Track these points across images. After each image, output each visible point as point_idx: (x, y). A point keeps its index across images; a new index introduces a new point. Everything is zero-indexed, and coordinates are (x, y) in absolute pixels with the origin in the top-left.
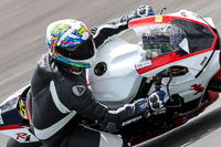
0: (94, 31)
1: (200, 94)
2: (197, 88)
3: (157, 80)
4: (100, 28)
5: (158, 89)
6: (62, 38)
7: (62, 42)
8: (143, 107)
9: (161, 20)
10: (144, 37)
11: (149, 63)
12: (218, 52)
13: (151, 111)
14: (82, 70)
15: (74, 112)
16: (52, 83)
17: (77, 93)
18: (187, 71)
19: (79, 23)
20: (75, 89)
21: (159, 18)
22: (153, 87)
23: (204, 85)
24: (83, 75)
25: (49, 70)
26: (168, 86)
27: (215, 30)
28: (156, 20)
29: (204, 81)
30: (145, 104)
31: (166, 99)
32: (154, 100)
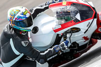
0: (31, 11)
2: (85, 38)
3: (64, 35)
4: (34, 9)
5: (65, 40)
7: (16, 19)
8: (57, 49)
10: (57, 13)
11: (60, 27)
12: (96, 20)
15: (23, 54)
16: (11, 40)
17: (24, 45)
18: (80, 30)
21: (64, 3)
22: (62, 39)
23: (89, 37)
24: (27, 35)
25: (9, 33)
26: (70, 38)
27: (94, 8)
28: (63, 4)
29: (89, 35)
30: (58, 48)
31: (69, 44)
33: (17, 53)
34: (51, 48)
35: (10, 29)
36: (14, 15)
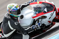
1: (50, 23)
2: (49, 22)
3: (38, 20)
4: (22, 5)
6: (12, 9)
7: (12, 10)
9: (39, 3)
10: (34, 8)
11: (36, 15)
12: (55, 12)
13: (36, 29)
14: (17, 17)
15: (15, 30)
18: (47, 17)
19: (16, 4)
20: (15, 23)
21: (38, 2)
22: (37, 22)
23: (51, 21)
24: (17, 19)
25: (8, 18)
26: (41, 21)
27: (54, 5)
28: (37, 3)
31: (41, 25)
32: (37, 25)
33: (12, 29)
34: (31, 26)
35: (8, 16)
36: (11, 8)
